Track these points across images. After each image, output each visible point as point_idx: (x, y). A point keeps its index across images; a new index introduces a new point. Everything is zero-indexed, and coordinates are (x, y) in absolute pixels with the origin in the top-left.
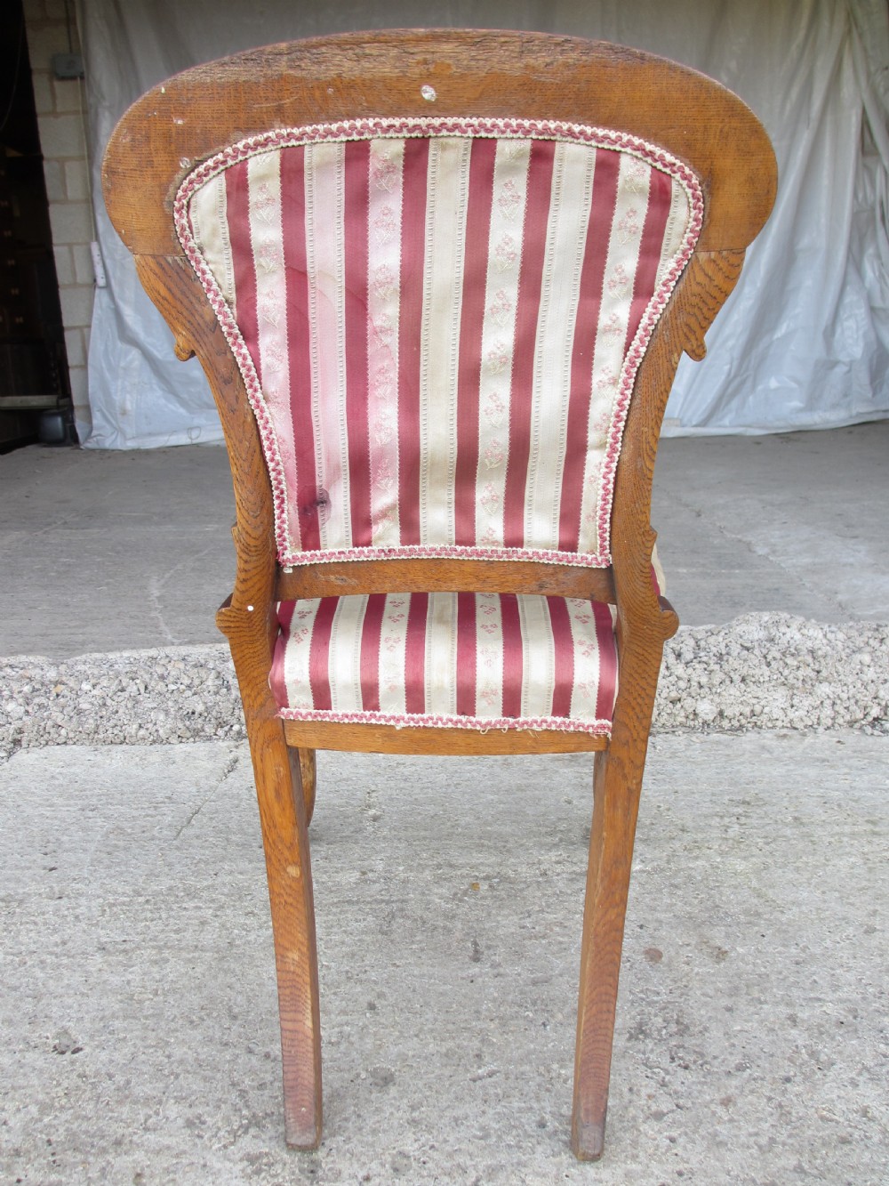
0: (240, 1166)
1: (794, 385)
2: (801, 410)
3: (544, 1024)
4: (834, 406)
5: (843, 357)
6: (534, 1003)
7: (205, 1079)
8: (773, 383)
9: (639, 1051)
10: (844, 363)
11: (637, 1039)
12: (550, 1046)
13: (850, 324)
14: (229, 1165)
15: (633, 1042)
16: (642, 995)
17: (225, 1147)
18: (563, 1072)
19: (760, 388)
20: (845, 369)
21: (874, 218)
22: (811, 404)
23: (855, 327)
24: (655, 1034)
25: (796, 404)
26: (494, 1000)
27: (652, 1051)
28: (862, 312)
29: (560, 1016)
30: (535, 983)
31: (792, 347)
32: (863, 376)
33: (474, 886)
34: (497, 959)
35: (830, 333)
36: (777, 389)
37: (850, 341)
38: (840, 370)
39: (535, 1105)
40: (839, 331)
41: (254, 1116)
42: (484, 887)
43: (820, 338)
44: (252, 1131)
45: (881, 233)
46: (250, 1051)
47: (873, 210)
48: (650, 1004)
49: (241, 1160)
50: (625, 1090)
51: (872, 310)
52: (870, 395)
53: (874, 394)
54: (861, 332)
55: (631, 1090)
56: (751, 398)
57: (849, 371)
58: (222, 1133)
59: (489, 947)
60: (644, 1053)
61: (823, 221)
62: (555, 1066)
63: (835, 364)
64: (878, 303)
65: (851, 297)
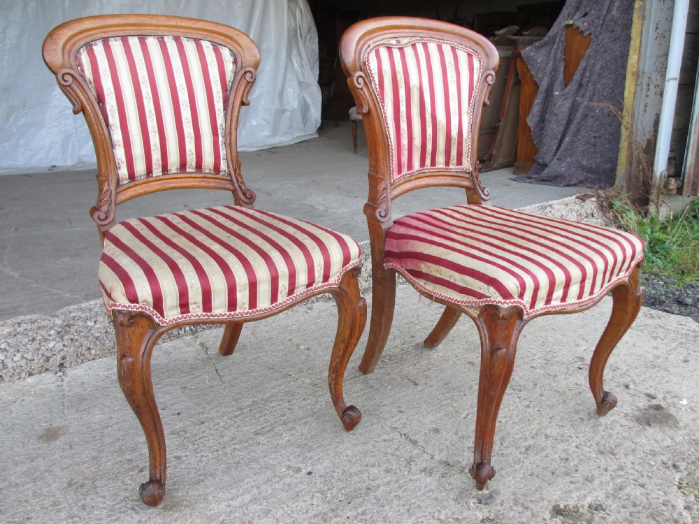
1: (264, 123)
2: (269, 136)
4: (286, 133)
5: (288, 107)
8: (254, 123)
10: (289, 111)
13: (290, 90)
19: (248, 125)
20: (290, 114)
21: (296, 34)
22: (274, 133)
23: (292, 91)
25: (267, 133)
28: (295, 84)
31: (262, 103)
32: (299, 117)
35: (281, 95)
36: (256, 126)
37: (291, 99)
38: (287, 114)
40: (285, 93)
43: (277, 97)
45: (301, 43)
47: (296, 31)
51: (300, 83)
52: (303, 127)
53: (304, 127)
54: (296, 94)
56: (244, 131)
57: (291, 115)
61: (273, 35)
63: (285, 111)
64: (302, 80)
65: (289, 76)
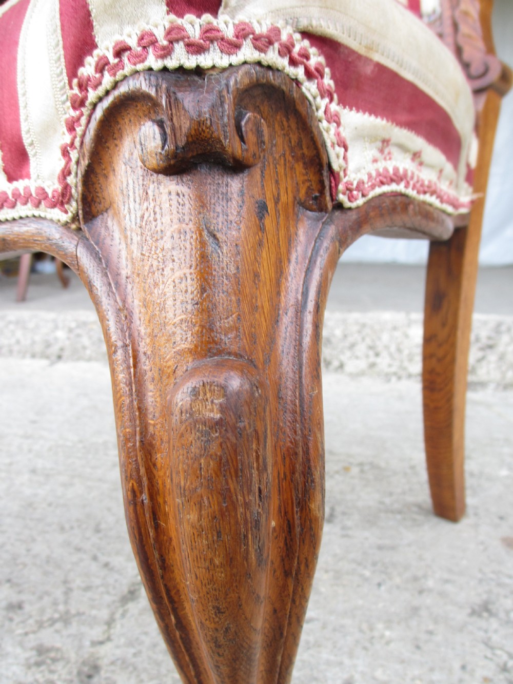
0: (28, 654)
3: (379, 585)
6: (374, 564)
7: (46, 573)
9: (480, 629)
11: (480, 616)
12: (381, 605)
14: (19, 650)
15: (474, 619)
16: (492, 576)
17: (26, 634)
18: (388, 633)
24: (502, 615)
26: (335, 555)
27: (496, 631)
29: (397, 580)
30: (380, 548)
33: (347, 469)
34: (349, 523)
39: (347, 661)
41: (67, 612)
42: (355, 471)
44: (58, 626)
46: (95, 558)
48: (500, 585)
49: (32, 649)
50: (457, 665)
55: (463, 667)
58: (31, 621)
59: (344, 513)
60: (486, 631)
62: (380, 626)
